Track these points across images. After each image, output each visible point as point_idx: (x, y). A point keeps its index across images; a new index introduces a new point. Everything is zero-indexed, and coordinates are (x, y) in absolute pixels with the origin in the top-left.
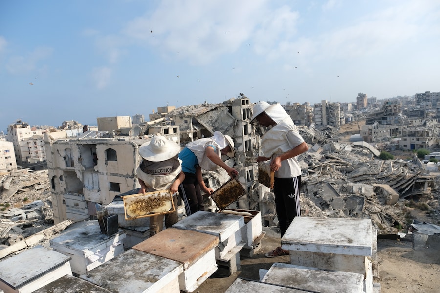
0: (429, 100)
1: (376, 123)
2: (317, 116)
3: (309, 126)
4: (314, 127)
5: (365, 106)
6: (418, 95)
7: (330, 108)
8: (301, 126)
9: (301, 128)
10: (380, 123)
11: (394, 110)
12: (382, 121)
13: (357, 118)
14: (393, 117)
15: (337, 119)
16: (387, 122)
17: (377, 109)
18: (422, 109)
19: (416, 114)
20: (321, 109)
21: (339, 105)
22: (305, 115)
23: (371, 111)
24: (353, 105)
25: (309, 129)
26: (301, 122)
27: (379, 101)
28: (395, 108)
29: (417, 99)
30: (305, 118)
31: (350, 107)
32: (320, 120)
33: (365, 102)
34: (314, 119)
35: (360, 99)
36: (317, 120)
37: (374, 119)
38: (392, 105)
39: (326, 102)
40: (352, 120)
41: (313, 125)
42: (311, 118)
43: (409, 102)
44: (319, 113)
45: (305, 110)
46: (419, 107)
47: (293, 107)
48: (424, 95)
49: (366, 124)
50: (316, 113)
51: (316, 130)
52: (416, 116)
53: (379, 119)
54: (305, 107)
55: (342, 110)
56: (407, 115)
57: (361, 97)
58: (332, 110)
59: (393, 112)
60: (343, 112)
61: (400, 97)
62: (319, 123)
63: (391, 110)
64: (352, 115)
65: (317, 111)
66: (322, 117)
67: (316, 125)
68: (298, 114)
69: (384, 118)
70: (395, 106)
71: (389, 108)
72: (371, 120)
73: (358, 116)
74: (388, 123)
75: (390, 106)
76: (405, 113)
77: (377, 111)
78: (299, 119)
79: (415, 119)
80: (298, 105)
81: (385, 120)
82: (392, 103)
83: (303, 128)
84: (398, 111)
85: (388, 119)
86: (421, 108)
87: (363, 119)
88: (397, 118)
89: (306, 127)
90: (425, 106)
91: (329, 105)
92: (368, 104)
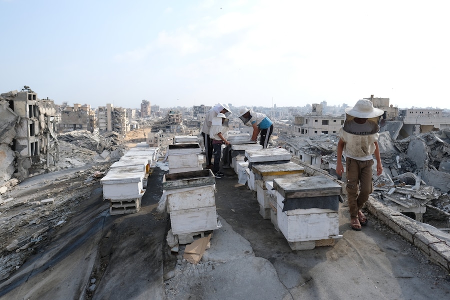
0: (203, 112)
1: (161, 132)
2: (101, 121)
3: (92, 131)
4: (98, 133)
5: (149, 113)
6: (195, 107)
7: (116, 113)
8: (84, 131)
9: (84, 133)
10: (164, 131)
11: (177, 119)
12: (167, 129)
13: (142, 126)
14: (176, 126)
15: (123, 125)
16: (170, 131)
17: (160, 118)
18: (198, 121)
19: (194, 124)
20: (106, 113)
21: (125, 110)
22: (88, 119)
23: (156, 119)
24: (137, 111)
25: (93, 135)
26: (83, 126)
27: (161, 109)
28: (177, 118)
29: (195, 111)
30: (88, 122)
31: (134, 113)
32: (105, 125)
33: (149, 110)
34: (98, 124)
35: (144, 106)
36: (101, 125)
37: (159, 128)
38: (175, 115)
39: (112, 106)
40: (137, 127)
41: (96, 130)
42: (95, 122)
43: (188, 113)
44: (104, 117)
45: (88, 113)
46: (196, 118)
47: (73, 108)
48: (200, 107)
49: (152, 132)
50: (100, 117)
51: (101, 136)
52: (194, 126)
53: (164, 128)
54: (88, 110)
55: (127, 117)
56: (187, 126)
57: (145, 104)
58: (118, 115)
59: (176, 121)
60: (128, 118)
61: (181, 109)
62: (104, 129)
63: (174, 119)
64: (136, 122)
65: (101, 115)
66: (106, 123)
67: (100, 130)
68: (80, 117)
69: (168, 127)
70: (177, 116)
71: (172, 118)
72: (156, 128)
73: (143, 123)
74: (172, 131)
75: (173, 116)
76: (185, 123)
77: (159, 120)
78: (80, 122)
79: (193, 129)
80: (79, 106)
81: (169, 129)
82: (174, 113)
83: (86, 133)
84: (179, 121)
85: (171, 127)
86: (197, 119)
87: (148, 127)
88: (179, 128)
89: (90, 132)
90: (200, 118)
91: (115, 109)
92: (152, 112)
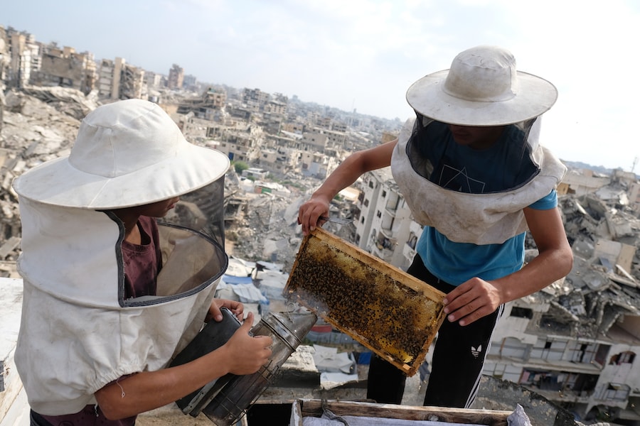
0: (257, 99)
1: (191, 114)
2: (103, 81)
3: (87, 93)
4: (97, 98)
5: (180, 85)
6: (247, 90)
7: (128, 74)
8: (72, 90)
9: (72, 93)
10: (196, 115)
11: (218, 102)
12: (200, 113)
13: (166, 101)
14: (214, 111)
15: (136, 93)
16: (205, 116)
17: (195, 94)
18: (248, 110)
19: (241, 114)
20: (113, 70)
21: (142, 73)
22: (83, 73)
23: (188, 95)
24: (163, 78)
25: (87, 99)
26: (75, 83)
27: (199, 83)
28: (218, 100)
29: (245, 95)
30: (83, 79)
31: (157, 79)
32: (108, 88)
33: (180, 79)
34: (98, 84)
35: (174, 73)
36: (102, 87)
37: (189, 108)
38: (216, 95)
39: (123, 61)
40: (158, 101)
41: (94, 93)
42: (94, 81)
43: (235, 97)
44: (109, 76)
45: (84, 65)
46: (245, 106)
47: (62, 52)
48: (253, 92)
49: (178, 112)
50: (102, 75)
51: (99, 103)
52: (240, 116)
53: (196, 109)
54: (85, 60)
55: (145, 82)
56: (230, 113)
57: (176, 70)
58: (131, 77)
59: (215, 104)
60: (146, 86)
61: (227, 88)
62: (106, 93)
63: (213, 101)
64: (158, 94)
65: (105, 72)
66: (111, 85)
67: (100, 94)
68: (71, 68)
69: (203, 110)
70: (219, 97)
71: (211, 98)
72: (185, 109)
73: (168, 98)
74: (207, 117)
75: (212, 95)
76: (228, 109)
77: (193, 97)
78: (71, 76)
79: (239, 121)
80: (72, 51)
81: (203, 113)
82: (215, 92)
83: (76, 94)
84: (221, 104)
85: (207, 112)
86: (247, 107)
87: (174, 104)
88: (218, 114)
89: (82, 94)
90: (251, 107)
91: (127, 68)
92: (184, 84)
